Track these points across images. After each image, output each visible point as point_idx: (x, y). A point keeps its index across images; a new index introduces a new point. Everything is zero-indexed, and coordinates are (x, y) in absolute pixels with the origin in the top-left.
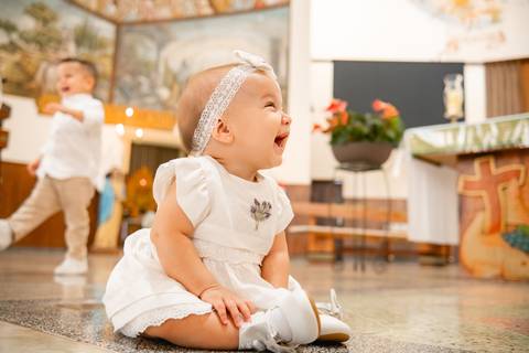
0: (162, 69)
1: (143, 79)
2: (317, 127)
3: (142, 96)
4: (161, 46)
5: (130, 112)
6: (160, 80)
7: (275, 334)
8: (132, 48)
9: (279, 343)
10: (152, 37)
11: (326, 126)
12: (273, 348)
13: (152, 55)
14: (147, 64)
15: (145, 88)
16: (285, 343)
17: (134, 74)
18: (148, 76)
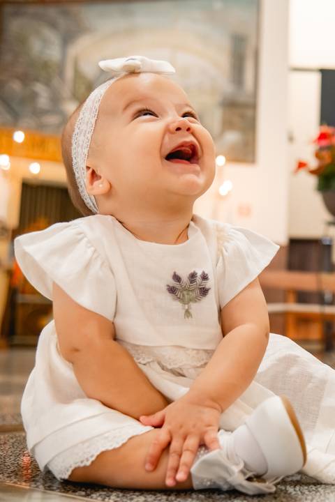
0: (69, 73)
1: (40, 88)
2: (301, 165)
3: (38, 113)
4: (68, 39)
5: (19, 137)
6: (66, 91)
7: (241, 466)
8: (23, 41)
9: (249, 479)
10: (53, 25)
11: (313, 163)
12: (241, 485)
13: (54, 53)
14: (46, 65)
15: (43, 101)
16: (259, 477)
17: (26, 79)
18: (48, 83)
